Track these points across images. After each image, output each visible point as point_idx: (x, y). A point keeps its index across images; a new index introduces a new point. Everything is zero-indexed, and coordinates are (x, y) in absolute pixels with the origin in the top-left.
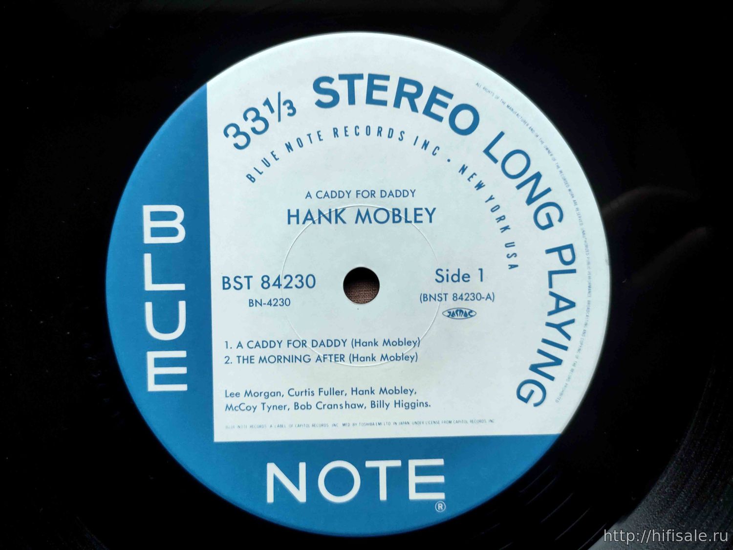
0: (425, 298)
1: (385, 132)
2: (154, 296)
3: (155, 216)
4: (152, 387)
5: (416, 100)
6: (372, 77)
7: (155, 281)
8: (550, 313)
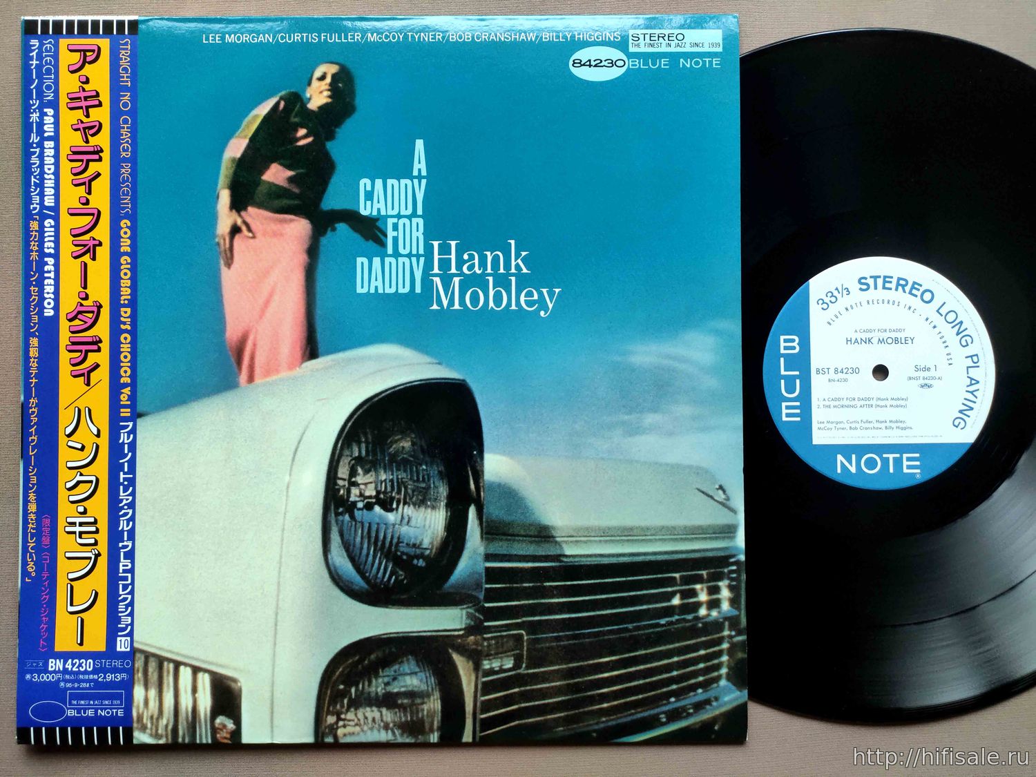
0: (910, 378)
1: (891, 302)
2: (785, 377)
3: (785, 341)
4: (784, 419)
5: (905, 288)
6: (885, 277)
7: (785, 371)
8: (968, 386)
